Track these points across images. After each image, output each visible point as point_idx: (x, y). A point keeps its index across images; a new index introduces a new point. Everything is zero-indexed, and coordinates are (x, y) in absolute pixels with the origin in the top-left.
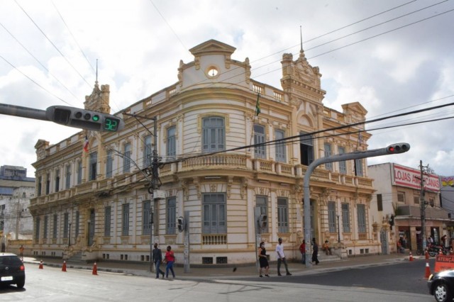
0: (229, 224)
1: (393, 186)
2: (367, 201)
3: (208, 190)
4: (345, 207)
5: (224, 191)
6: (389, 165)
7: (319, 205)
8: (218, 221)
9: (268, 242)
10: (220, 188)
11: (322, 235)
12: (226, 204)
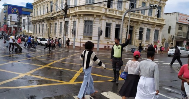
0: (93, 33)
1: (177, 23)
2: (161, 29)
3: (87, 20)
4: (149, 30)
5: (93, 20)
6: (176, 14)
7: (135, 28)
8: (89, 32)
9: (110, 41)
10: (91, 19)
11: (135, 41)
12: (93, 25)
